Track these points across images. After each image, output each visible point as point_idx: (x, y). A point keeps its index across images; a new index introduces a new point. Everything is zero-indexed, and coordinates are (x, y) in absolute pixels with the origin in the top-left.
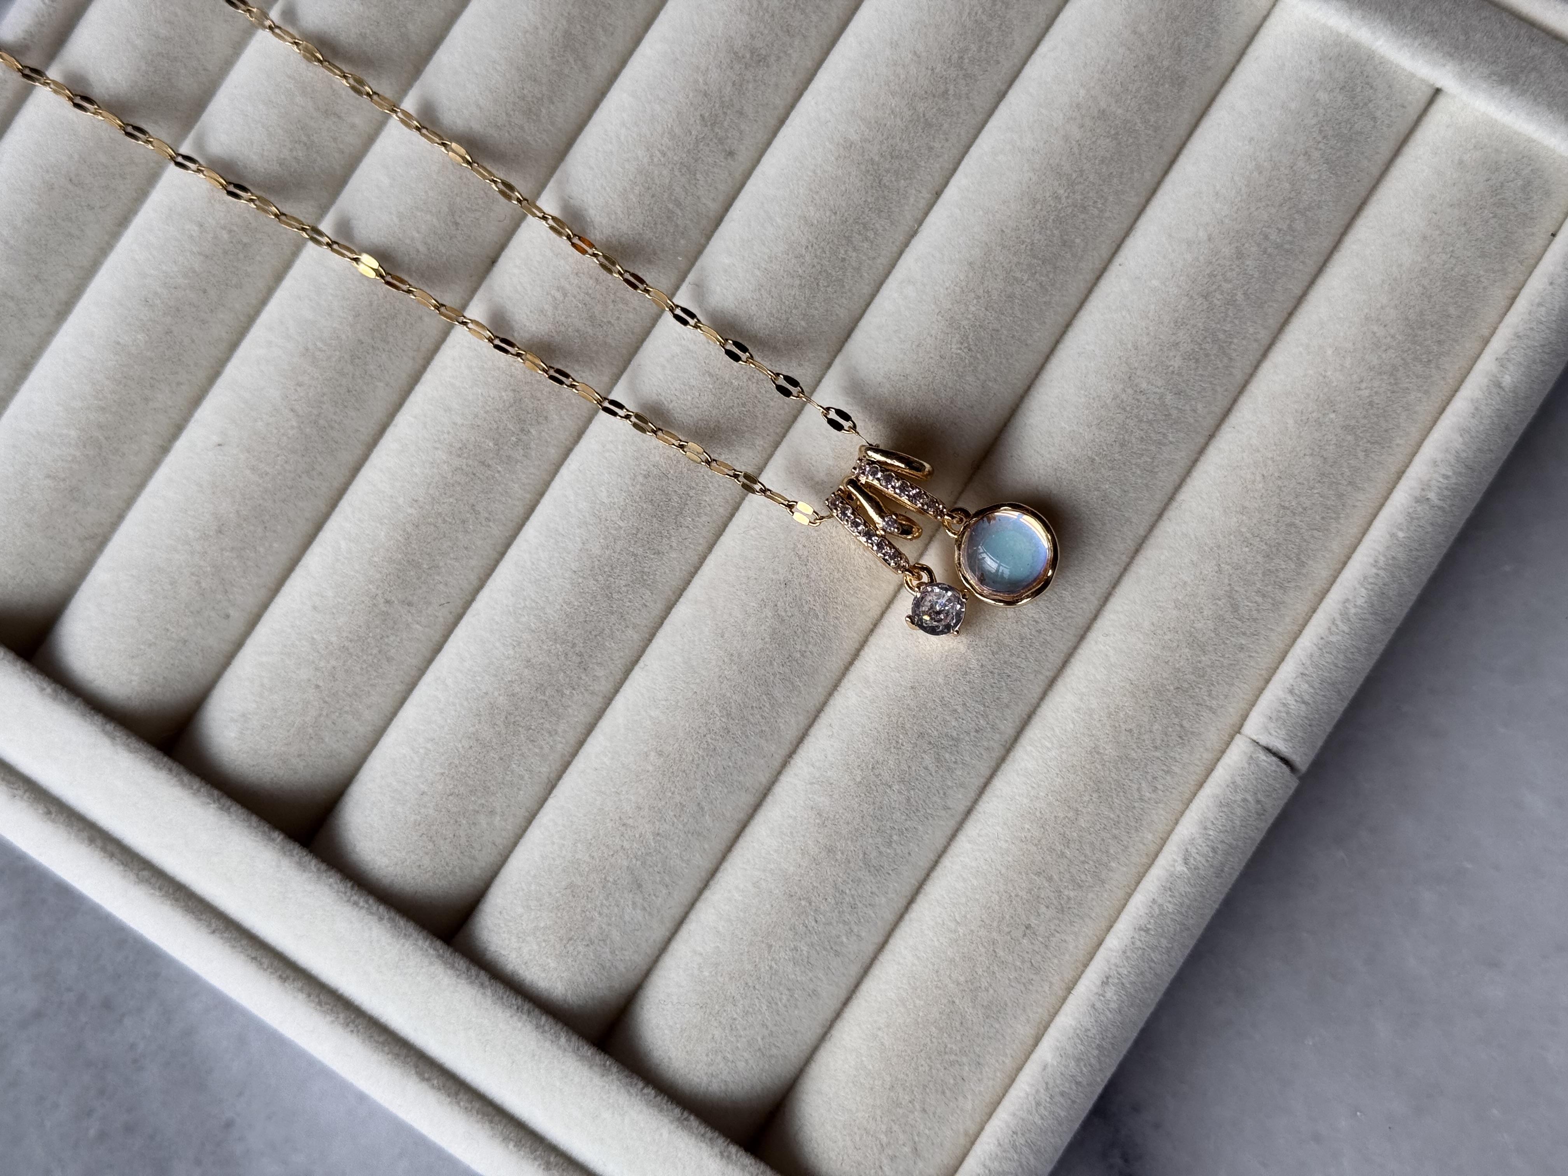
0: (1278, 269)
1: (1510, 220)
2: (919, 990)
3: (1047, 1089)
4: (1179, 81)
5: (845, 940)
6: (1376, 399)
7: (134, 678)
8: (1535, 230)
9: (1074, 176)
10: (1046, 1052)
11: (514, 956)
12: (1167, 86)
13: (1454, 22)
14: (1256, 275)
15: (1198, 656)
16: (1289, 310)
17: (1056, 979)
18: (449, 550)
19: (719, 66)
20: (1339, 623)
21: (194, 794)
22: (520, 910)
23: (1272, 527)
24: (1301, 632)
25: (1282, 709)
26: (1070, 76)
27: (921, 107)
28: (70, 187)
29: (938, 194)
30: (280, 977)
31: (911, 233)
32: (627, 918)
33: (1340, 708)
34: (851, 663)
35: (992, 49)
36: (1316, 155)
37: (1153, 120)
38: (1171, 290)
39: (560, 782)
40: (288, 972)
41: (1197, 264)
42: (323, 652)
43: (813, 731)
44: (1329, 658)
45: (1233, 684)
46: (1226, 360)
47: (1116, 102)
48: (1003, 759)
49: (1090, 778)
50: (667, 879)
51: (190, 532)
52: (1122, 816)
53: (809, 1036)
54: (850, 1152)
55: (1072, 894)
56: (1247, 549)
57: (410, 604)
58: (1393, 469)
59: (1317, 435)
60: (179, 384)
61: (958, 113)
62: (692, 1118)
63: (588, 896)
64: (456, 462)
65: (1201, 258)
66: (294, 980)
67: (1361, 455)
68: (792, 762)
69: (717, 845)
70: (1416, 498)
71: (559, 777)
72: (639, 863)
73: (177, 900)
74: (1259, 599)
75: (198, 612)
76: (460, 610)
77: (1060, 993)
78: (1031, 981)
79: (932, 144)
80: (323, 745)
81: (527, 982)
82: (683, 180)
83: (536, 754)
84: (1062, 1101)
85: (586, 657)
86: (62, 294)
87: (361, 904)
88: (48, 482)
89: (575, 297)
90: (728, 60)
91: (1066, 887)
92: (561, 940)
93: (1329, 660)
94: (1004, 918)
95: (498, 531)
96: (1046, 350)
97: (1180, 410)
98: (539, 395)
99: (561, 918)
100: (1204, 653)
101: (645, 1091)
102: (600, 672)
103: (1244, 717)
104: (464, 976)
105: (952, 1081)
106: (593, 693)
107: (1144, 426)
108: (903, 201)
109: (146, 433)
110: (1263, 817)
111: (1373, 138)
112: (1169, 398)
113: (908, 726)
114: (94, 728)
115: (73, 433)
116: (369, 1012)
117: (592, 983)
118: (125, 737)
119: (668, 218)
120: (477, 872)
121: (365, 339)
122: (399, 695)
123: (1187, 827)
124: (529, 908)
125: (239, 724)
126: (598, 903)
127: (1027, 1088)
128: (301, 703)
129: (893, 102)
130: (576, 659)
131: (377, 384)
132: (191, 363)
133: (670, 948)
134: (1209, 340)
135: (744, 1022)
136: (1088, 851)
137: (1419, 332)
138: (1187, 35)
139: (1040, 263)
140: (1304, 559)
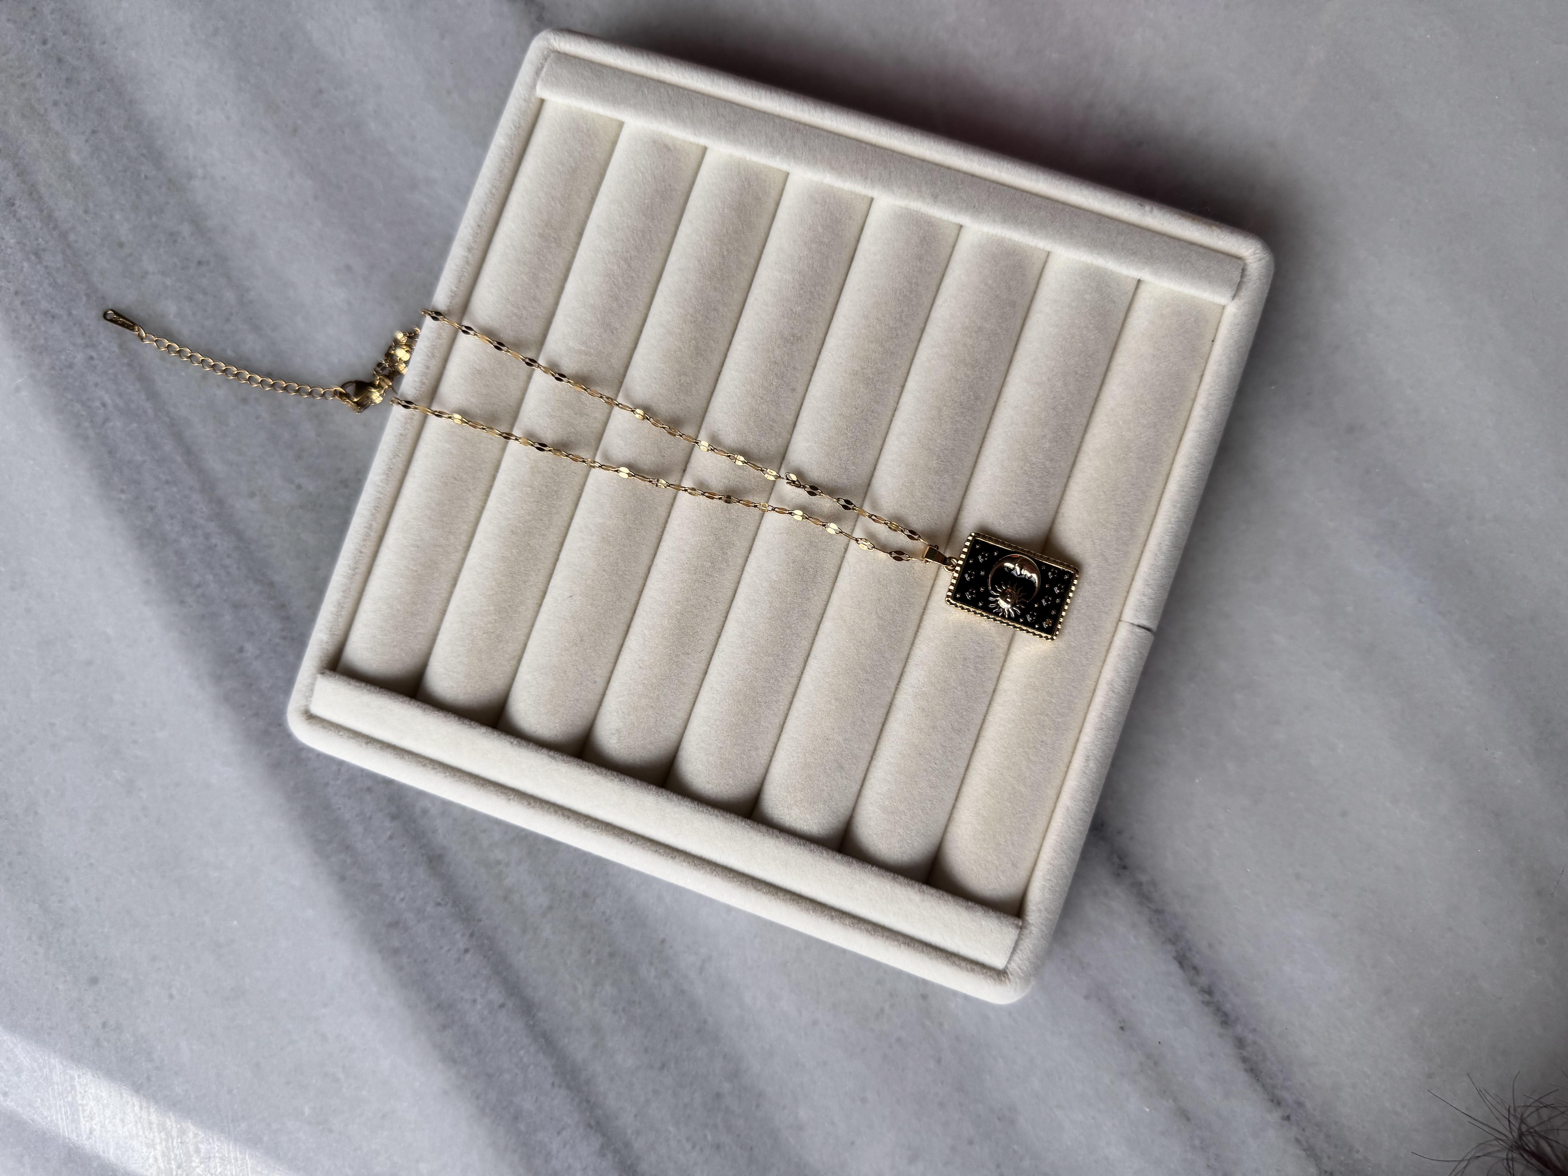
0: (1084, 386)
1: (1192, 339)
2: (995, 786)
3: (1070, 817)
4: (1013, 304)
5: (951, 769)
6: (1150, 441)
7: (556, 725)
8: (1205, 342)
9: (973, 363)
10: (1065, 800)
11: (788, 818)
12: (1006, 307)
13: (1143, 247)
14: (1076, 392)
15: (1094, 588)
16: (1093, 405)
17: (1061, 764)
18: (701, 622)
19: (778, 347)
20: (1158, 555)
21: (605, 776)
22: (785, 794)
23: (1115, 516)
24: (1139, 563)
25: (1141, 605)
26: (959, 314)
27: (887, 345)
28: (456, 482)
29: (903, 387)
30: (672, 857)
31: (895, 410)
32: (839, 784)
34: (917, 631)
35: (914, 308)
36: (1091, 327)
37: (1004, 326)
38: (1035, 409)
40: (675, 854)
41: (1046, 393)
42: (651, 689)
43: (907, 669)
44: (1157, 573)
45: (1113, 598)
46: (1069, 438)
47: (986, 321)
51: (567, 644)
52: (1075, 676)
53: (944, 820)
54: (981, 874)
55: (1060, 720)
56: (1105, 530)
57: (688, 654)
58: (1164, 474)
59: (1125, 465)
60: (540, 569)
61: (905, 344)
62: (900, 877)
63: (818, 779)
65: (1047, 390)
66: (679, 857)
67: (1149, 470)
68: (900, 687)
69: (874, 737)
70: (1180, 485)
71: (784, 723)
72: (839, 756)
73: (608, 831)
74: (1117, 553)
75: (581, 684)
76: (712, 651)
77: (1064, 770)
78: (1050, 768)
79: (896, 362)
80: (661, 735)
82: (774, 409)
83: (771, 714)
85: (785, 660)
86: (464, 538)
87: (705, 810)
88: (485, 636)
90: (782, 342)
91: (1057, 718)
92: (810, 804)
93: (1157, 575)
94: (1029, 740)
95: (722, 607)
96: (977, 453)
97: (1054, 468)
98: (728, 533)
99: (808, 793)
101: (873, 869)
102: (793, 666)
103: (1122, 613)
104: (766, 834)
105: (1023, 827)
106: (792, 677)
107: (1038, 480)
108: (888, 395)
109: (528, 599)
110: (1142, 659)
111: (1114, 313)
112: (1048, 463)
113: (957, 657)
114: (543, 756)
115: (492, 608)
117: (830, 822)
118: (561, 757)
119: (771, 429)
120: (756, 780)
121: (631, 526)
122: (692, 700)
123: (1108, 674)
124: (790, 792)
125: (616, 735)
126: (824, 781)
127: (1062, 821)
128: (645, 717)
129: (872, 346)
130: (780, 662)
131: (643, 546)
132: (542, 558)
133: (862, 794)
134: (1060, 430)
135: (913, 823)
136: (1063, 698)
137: (1163, 403)
138: (1012, 280)
139: (967, 410)
140: (1133, 528)
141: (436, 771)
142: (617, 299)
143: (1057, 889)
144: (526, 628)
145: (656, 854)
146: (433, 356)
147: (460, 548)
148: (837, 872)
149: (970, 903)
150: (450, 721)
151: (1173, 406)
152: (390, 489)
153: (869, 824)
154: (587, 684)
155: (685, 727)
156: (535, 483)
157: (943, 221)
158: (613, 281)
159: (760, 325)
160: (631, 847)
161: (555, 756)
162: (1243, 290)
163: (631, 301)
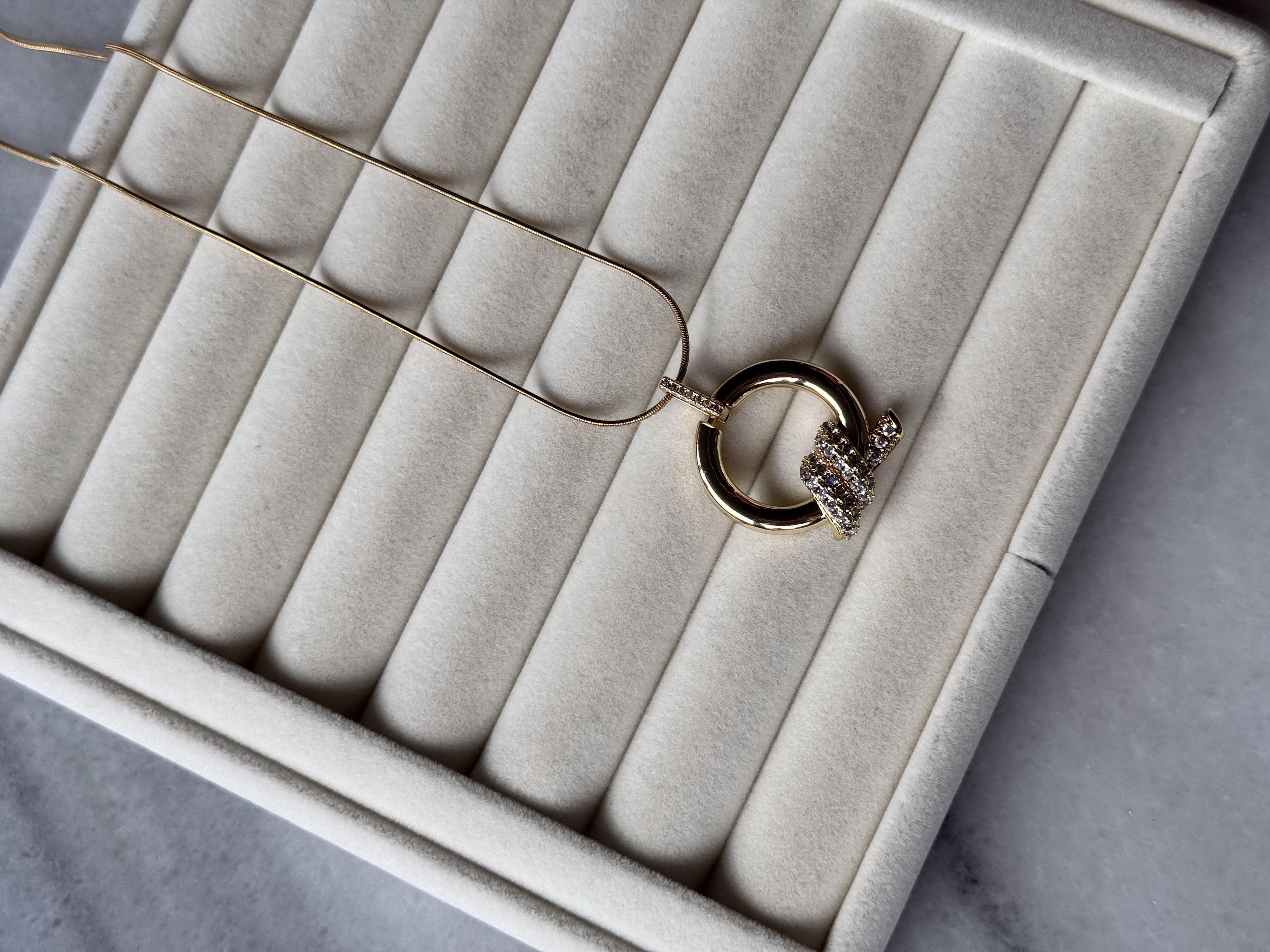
0: (989, 223)
1: (1148, 167)
2: (806, 764)
3: (906, 820)
4: (901, 100)
5: (748, 735)
6: (1070, 305)
7: (220, 619)
8: (1166, 171)
9: (837, 176)
10: (901, 795)
11: (517, 779)
12: (893, 104)
13: (1090, 33)
14: (975, 229)
15: (970, 502)
16: (1002, 250)
17: (901, 743)
18: (430, 499)
19: (576, 132)
20: (1067, 466)
21: (274, 695)
22: (516, 746)
23: (1010, 404)
24: (1040, 475)
25: (1034, 531)
26: (824, 107)
27: (722, 142)
28: (126, 279)
29: (742, 201)
30: (353, 816)
31: (727, 231)
32: (593, 741)
33: (1076, 524)
34: (726, 540)
35: (766, 95)
36: (1005, 139)
37: (887, 129)
38: (916, 247)
39: (531, 652)
40: (358, 812)
41: (932, 226)
42: (352, 583)
43: (706, 592)
44: (1063, 491)
45: (998, 519)
46: (961, 291)
47: (859, 121)
48: (842, 594)
49: (906, 598)
51: (246, 511)
52: (932, 621)
53: (732, 808)
54: (773, 884)
55: (905, 681)
56: (995, 422)
57: (408, 541)
58: (1089, 353)
59: (1032, 335)
60: (223, 407)
61: (749, 143)
62: (658, 875)
63: (563, 730)
64: (427, 437)
65: (934, 222)
66: (363, 817)
67: (1065, 345)
68: (694, 616)
69: (648, 681)
70: (1108, 370)
71: (530, 649)
72: (595, 701)
73: (271, 772)
74: (1008, 456)
75: (259, 567)
76: (443, 541)
77: (906, 752)
78: (884, 746)
79: (733, 167)
80: (360, 649)
81: (528, 796)
83: (512, 635)
84: (917, 826)
85: (538, 561)
86: (130, 356)
87: (404, 756)
88: (141, 489)
89: (495, 308)
90: (581, 127)
91: (899, 677)
92: (548, 763)
94: (859, 705)
95: (463, 481)
97: (934, 331)
98: (479, 380)
99: (547, 747)
100: (975, 500)
101: (622, 861)
102: (549, 571)
103: (1009, 541)
104: (483, 797)
105: (838, 824)
106: (546, 586)
107: (910, 345)
108: (718, 210)
109: (204, 445)
110: (1031, 609)
111: (1044, 122)
112: (925, 323)
113: (772, 578)
114: (196, 658)
115: (153, 453)
116: (419, 833)
118: (219, 662)
120: (481, 723)
121: (351, 358)
122: (409, 606)
123: (980, 624)
124: (522, 744)
125: (299, 642)
126: (571, 733)
127: (892, 822)
128: (340, 621)
129: (702, 141)
130: (531, 563)
131: (363, 388)
132: (229, 392)
133: (625, 759)
134: (947, 279)
135: (685, 803)
136: (912, 650)
137: (1094, 254)
138: (903, 67)
139: (821, 240)
140: (1036, 424)
141: (54, 665)
142: (367, 51)
144: (197, 485)
145: (332, 810)
146: (117, 107)
147: (123, 369)
148: (573, 859)
149: (751, 923)
150: (79, 598)
151: (1110, 259)
152: (40, 281)
153: (627, 799)
154: (267, 569)
155: (395, 643)
156: (230, 289)
158: (364, 27)
159: (554, 100)
160: (300, 796)
161: (213, 660)
162: (1228, 103)
163: (386, 55)
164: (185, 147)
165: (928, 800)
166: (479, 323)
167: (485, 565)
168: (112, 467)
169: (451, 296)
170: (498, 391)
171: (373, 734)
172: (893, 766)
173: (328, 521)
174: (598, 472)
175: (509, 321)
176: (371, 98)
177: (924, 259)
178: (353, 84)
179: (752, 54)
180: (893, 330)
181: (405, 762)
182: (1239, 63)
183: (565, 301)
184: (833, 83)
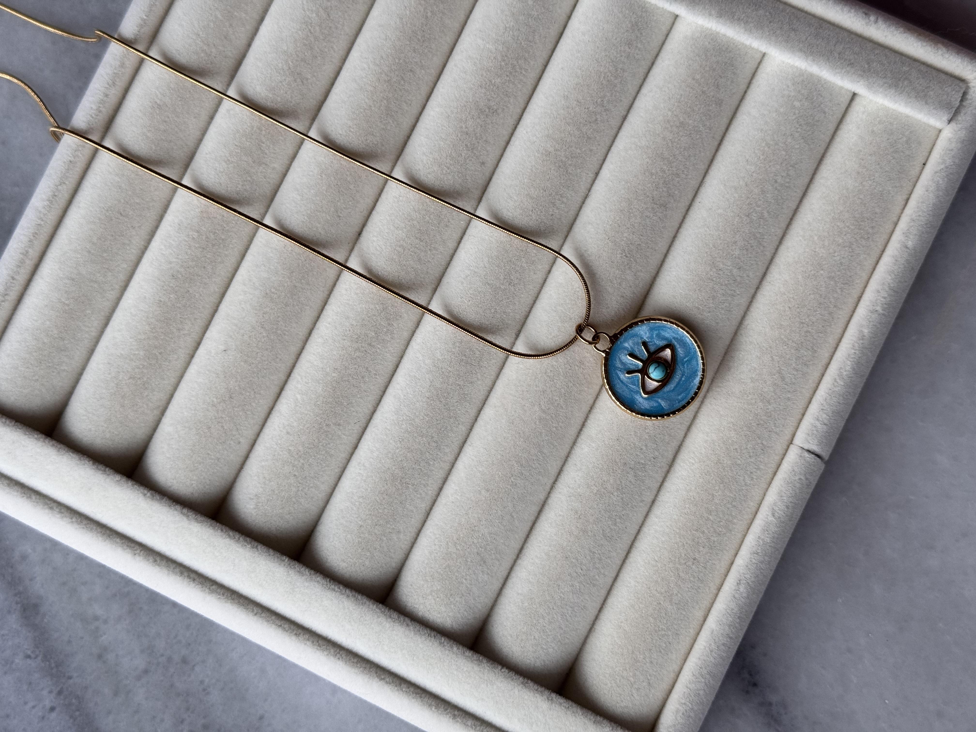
0: (783, 197)
1: (902, 159)
2: (641, 600)
3: (715, 643)
4: (719, 103)
5: (597, 577)
6: (843, 261)
7: (193, 482)
8: (915, 163)
9: (671, 158)
10: (712, 623)
11: (422, 607)
12: (714, 106)
13: (861, 58)
14: (773, 201)
15: (766, 406)
16: (791, 217)
17: (712, 585)
18: (357, 393)
19: (473, 118)
22: (422, 582)
23: (797, 334)
24: (817, 388)
25: (813, 429)
26: (662, 105)
27: (584, 130)
28: (121, 218)
29: (597, 174)
30: (296, 634)
31: (585, 196)
32: (480, 580)
33: (842, 424)
34: (581, 430)
35: (618, 94)
36: (797, 135)
37: (708, 124)
38: (729, 214)
39: (433, 511)
40: (300, 631)
41: (742, 199)
42: (296, 456)
43: (565, 468)
44: (835, 400)
45: (786, 419)
46: (762, 248)
47: (688, 117)
48: (668, 472)
49: (718, 477)
50: (498, 556)
51: (215, 400)
52: (737, 495)
53: (583, 631)
54: (615, 689)
55: (716, 539)
56: (786, 347)
57: (339, 425)
58: (856, 296)
59: (815, 283)
60: (195, 319)
61: (603, 130)
62: (529, 682)
63: (458, 571)
64: (355, 346)
65: (743, 195)
66: (303, 635)
67: (839, 291)
68: (556, 486)
69: (521, 536)
70: (870, 310)
71: (431, 509)
72: (483, 550)
73: (233, 599)
74: (795, 373)
75: (224, 443)
76: (365, 425)
77: (715, 592)
78: (699, 588)
79: (592, 148)
80: (301, 507)
81: (431, 620)
83: (418, 498)
84: (723, 648)
85: (439, 443)
86: (122, 277)
87: (336, 589)
88: (132, 381)
89: (409, 250)
90: (477, 113)
91: (712, 536)
92: (446, 596)
93: (835, 401)
94: (681, 556)
95: (381, 381)
96: (665, 252)
97: (741, 277)
98: (396, 304)
99: (446, 584)
100: (770, 404)
101: (503, 670)
102: (447, 450)
103: (794, 435)
104: (397, 621)
105: (664, 645)
106: (445, 462)
107: (723, 287)
108: (580, 180)
109: (180, 348)
110: (809, 487)
111: (825, 123)
112: (735, 271)
113: (617, 460)
114: (176, 512)
115: (142, 353)
116: (346, 647)
117: (465, 617)
118: (194, 516)
120: (394, 565)
121: (297, 285)
122: (338, 474)
123: (772, 497)
124: (427, 581)
125: (254, 501)
126: (464, 574)
127: (704, 644)
128: (287, 485)
129: (569, 128)
130: (434, 444)
131: (306, 308)
132: (201, 307)
133: (503, 593)
134: (752, 238)
135: (550, 628)
136: (721, 516)
137: (862, 223)
138: (721, 78)
139: (658, 206)
140: (816, 349)
141: (63, 515)
142: (312, 49)
143: (692, 714)
144: (174, 378)
145: (280, 629)
146: (114, 84)
147: (117, 287)
148: (465, 669)
149: (598, 718)
150: (84, 465)
151: (873, 228)
152: (52, 217)
153: (506, 625)
154: (230, 444)
155: (327, 502)
156: (204, 229)
157: (658, 8)
158: (310, 30)
159: (456, 92)
160: (255, 618)
161: (189, 514)
162: (962, 114)
163: (326, 52)
164: (168, 118)
165: (732, 628)
166: (397, 260)
167: (399, 445)
168: (109, 363)
169: (375, 239)
170: (409, 312)
171: (313, 572)
172: (705, 602)
173: (277, 408)
174: (485, 376)
175: (420, 260)
176: (313, 85)
177: (735, 222)
178: (300, 74)
179: (608, 64)
180: (711, 276)
181: (338, 594)
182: (971, 85)
183: (462, 245)
184: (668, 88)
